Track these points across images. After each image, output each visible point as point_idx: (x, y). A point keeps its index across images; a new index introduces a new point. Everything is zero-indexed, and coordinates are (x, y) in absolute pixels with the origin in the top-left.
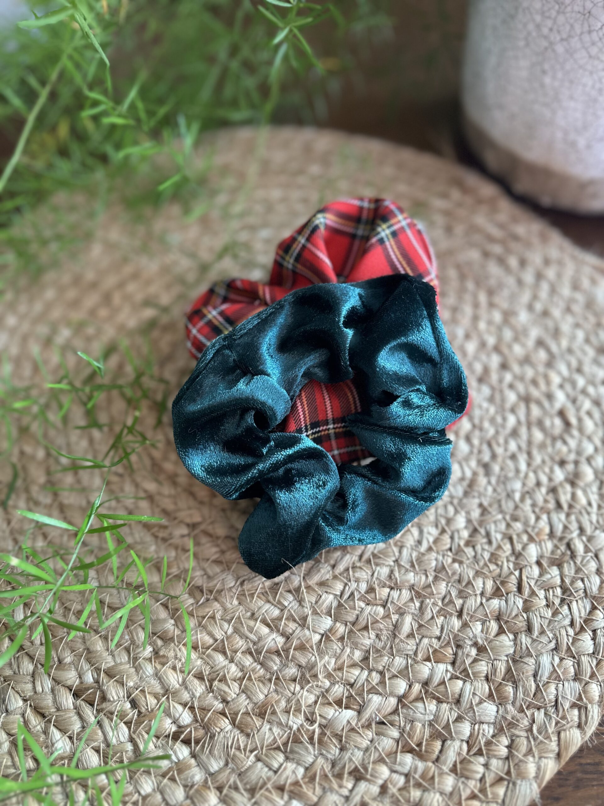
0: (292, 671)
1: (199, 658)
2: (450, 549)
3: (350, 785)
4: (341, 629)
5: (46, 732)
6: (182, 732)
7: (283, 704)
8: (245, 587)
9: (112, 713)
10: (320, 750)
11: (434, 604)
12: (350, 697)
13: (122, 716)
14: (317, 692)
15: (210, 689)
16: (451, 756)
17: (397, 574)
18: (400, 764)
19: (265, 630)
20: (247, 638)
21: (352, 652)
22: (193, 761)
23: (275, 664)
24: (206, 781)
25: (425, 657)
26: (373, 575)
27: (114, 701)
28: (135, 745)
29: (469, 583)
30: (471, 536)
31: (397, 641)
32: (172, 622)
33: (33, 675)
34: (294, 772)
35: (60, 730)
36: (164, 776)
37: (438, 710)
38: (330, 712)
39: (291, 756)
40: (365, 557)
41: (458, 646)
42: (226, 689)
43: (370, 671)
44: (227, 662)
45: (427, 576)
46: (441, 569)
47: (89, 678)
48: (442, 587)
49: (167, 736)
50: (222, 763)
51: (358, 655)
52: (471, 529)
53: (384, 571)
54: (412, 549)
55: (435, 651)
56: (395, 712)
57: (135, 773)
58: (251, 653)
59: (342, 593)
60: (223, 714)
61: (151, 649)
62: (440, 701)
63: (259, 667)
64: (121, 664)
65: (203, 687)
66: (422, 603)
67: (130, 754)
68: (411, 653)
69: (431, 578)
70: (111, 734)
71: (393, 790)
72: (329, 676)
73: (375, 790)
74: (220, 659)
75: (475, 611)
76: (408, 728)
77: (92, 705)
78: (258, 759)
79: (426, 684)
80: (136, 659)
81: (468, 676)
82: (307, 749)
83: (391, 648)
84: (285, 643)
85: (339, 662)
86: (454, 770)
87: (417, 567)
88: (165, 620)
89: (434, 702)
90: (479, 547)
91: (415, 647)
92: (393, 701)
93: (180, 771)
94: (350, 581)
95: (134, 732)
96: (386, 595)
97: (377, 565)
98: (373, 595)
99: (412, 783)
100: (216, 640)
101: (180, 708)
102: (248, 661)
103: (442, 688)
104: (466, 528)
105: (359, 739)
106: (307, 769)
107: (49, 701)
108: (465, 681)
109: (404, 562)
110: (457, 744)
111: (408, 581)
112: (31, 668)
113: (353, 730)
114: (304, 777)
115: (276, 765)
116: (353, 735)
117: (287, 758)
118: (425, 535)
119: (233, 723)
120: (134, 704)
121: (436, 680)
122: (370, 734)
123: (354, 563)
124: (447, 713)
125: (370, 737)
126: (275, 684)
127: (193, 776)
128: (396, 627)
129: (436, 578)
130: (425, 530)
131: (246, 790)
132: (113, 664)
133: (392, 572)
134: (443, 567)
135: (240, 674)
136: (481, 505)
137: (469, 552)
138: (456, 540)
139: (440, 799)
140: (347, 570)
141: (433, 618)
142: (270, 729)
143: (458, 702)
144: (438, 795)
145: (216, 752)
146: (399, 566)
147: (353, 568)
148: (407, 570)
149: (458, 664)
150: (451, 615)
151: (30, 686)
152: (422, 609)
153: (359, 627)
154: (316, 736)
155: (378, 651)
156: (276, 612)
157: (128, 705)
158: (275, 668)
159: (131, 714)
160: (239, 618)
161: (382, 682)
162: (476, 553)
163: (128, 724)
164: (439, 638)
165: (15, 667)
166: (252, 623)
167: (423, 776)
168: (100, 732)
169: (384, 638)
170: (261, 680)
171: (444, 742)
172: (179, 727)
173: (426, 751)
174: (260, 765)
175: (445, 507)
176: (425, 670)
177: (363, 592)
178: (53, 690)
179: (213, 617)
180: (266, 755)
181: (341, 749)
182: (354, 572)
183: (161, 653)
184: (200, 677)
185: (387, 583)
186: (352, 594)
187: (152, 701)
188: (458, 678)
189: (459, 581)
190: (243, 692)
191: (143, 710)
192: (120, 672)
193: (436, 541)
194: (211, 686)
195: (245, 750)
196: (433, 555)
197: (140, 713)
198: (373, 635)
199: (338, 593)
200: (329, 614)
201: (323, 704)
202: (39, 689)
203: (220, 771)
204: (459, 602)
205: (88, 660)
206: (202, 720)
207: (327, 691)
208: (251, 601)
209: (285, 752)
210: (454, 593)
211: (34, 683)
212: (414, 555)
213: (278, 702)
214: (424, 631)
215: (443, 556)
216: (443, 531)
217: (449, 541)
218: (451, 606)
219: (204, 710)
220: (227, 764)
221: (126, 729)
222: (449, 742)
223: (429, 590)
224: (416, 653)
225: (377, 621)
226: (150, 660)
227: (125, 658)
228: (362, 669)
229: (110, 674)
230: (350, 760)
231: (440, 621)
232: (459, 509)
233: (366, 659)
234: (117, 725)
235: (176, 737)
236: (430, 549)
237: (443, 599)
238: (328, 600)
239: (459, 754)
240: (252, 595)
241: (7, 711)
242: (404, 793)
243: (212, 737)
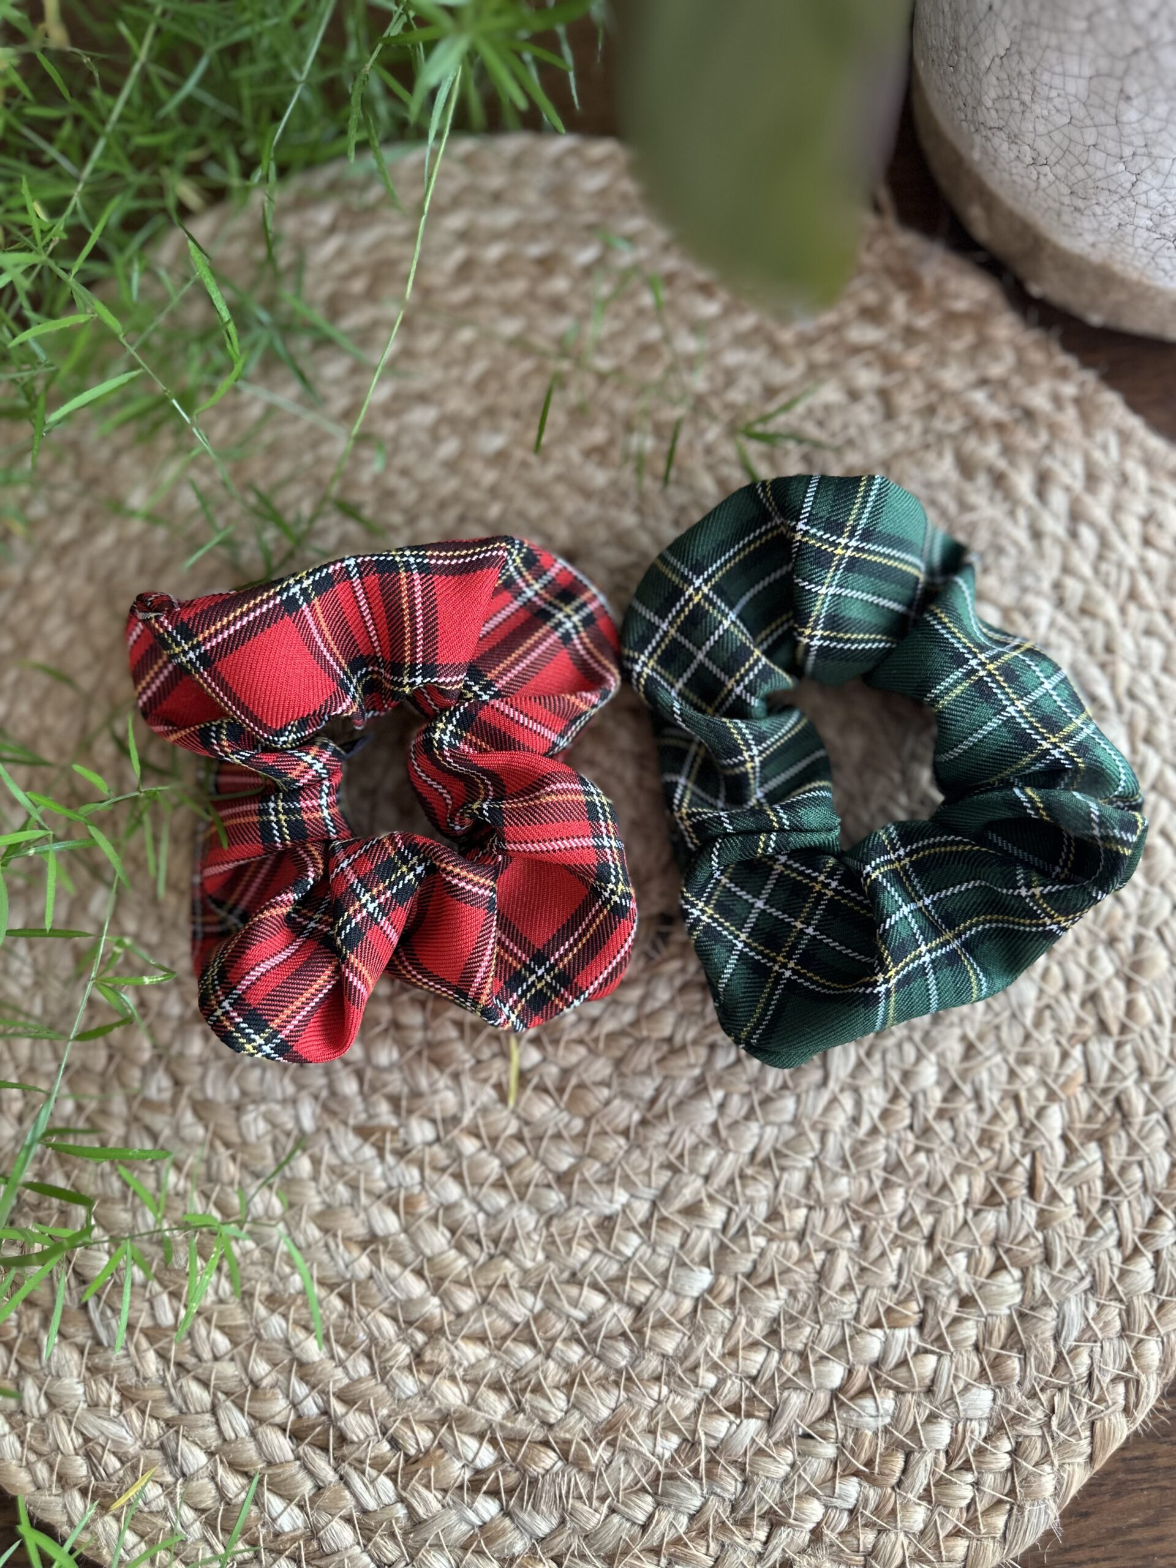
0: (652, 1364)
1: (491, 1356)
2: (911, 1127)
3: (762, 1535)
4: (729, 1289)
5: (257, 1501)
6: (484, 1481)
7: (643, 1420)
8: (553, 1230)
9: (361, 1462)
10: (710, 1488)
11: (885, 1231)
12: (752, 1398)
13: (379, 1464)
14: (697, 1394)
15: (518, 1408)
16: (921, 1478)
17: (818, 1183)
18: (840, 1497)
19: (597, 1300)
20: (568, 1317)
21: (750, 1324)
22: (507, 1522)
23: (622, 1355)
24: (533, 1550)
25: (873, 1319)
26: (777, 1187)
27: (361, 1443)
28: (409, 1507)
29: (945, 1187)
30: (945, 1100)
31: (824, 1299)
32: (435, 1301)
33: (214, 1411)
34: (672, 1525)
35: (281, 1496)
36: (465, 1548)
37: (898, 1407)
38: (721, 1427)
39: (665, 1501)
40: (760, 1156)
41: (926, 1299)
42: (543, 1404)
43: (783, 1353)
44: (540, 1358)
45: (871, 1181)
46: (894, 1167)
47: (310, 1408)
48: (898, 1199)
49: (461, 1487)
50: (555, 1522)
51: (759, 1328)
52: (947, 1084)
53: (796, 1179)
54: (844, 1134)
55: (889, 1310)
56: (828, 1415)
57: (418, 1550)
58: (579, 1342)
59: (725, 1226)
60: (546, 1443)
61: (408, 1350)
62: (899, 1392)
63: (595, 1362)
64: (360, 1380)
65: (506, 1403)
66: (864, 1229)
67: (404, 1522)
68: (849, 1316)
69: (877, 1184)
70: (366, 1495)
71: (830, 1535)
72: (715, 1367)
73: (803, 1538)
74: (525, 1353)
75: (955, 1236)
76: (850, 1442)
77: (325, 1449)
78: (612, 1510)
79: (877, 1365)
80: (385, 1372)
81: (945, 1347)
82: (689, 1488)
83: (816, 1311)
84: (635, 1320)
85: (730, 1344)
86: (926, 1496)
87: (852, 1166)
88: (422, 1301)
89: (891, 1393)
90: (961, 1119)
91: (854, 1307)
92: (823, 1398)
93: (489, 1541)
94: (736, 1202)
95: (404, 1488)
96: (802, 1220)
97: (782, 1169)
98: (779, 1225)
99: (860, 1522)
100: (516, 1325)
101: (473, 1443)
102: (575, 1354)
103: (902, 1372)
104: (938, 1083)
105: (772, 1467)
106: (692, 1518)
107: (250, 1450)
108: (940, 1356)
109: (831, 1161)
110: (929, 1458)
111: (838, 1195)
112: (206, 1398)
113: (760, 1452)
114: (688, 1530)
115: (641, 1518)
116: (764, 1462)
117: (658, 1504)
118: (867, 1106)
119: (564, 1456)
120: (395, 1444)
121: (893, 1359)
122: (788, 1455)
123: (741, 1171)
124: (913, 1410)
125: (790, 1460)
126: (627, 1389)
127: (511, 1545)
128: (823, 1275)
129: (887, 1184)
130: (865, 1097)
131: (598, 1557)
132: (346, 1381)
133: (809, 1180)
134: (899, 1163)
135: (566, 1377)
136: (964, 1038)
137: (944, 1130)
138: (921, 1109)
139: (906, 1542)
140: (731, 1182)
141: (883, 1254)
142: (627, 1462)
143: (930, 1391)
144: (902, 1536)
145: (543, 1507)
146: (821, 1167)
147: (742, 1176)
148: (836, 1175)
149: (927, 1330)
150: (914, 1245)
151: (212, 1430)
152: (864, 1241)
153: (761, 1280)
154: (703, 1466)
155: (792, 1319)
156: (613, 1269)
157: (386, 1447)
158: (623, 1363)
159: (393, 1462)
160: (550, 1283)
161: (804, 1370)
162: (956, 1131)
163: (392, 1476)
164: (895, 1288)
165: (179, 1401)
166: (574, 1291)
167: (877, 1511)
168: (347, 1493)
169: (802, 1297)
170: (602, 1383)
171: (908, 1456)
172: (477, 1472)
173: (881, 1473)
174: (616, 1519)
175: (899, 1046)
176: (873, 1344)
177: (760, 1221)
178: (253, 1434)
179: (505, 1286)
180: (625, 1504)
181: (745, 1482)
182: (744, 1186)
183: (428, 1356)
184: (498, 1387)
185: (803, 1201)
186: (743, 1226)
187: (425, 1436)
188: (926, 1351)
189: (928, 1185)
190: (574, 1406)
191: (412, 1451)
192: (362, 1396)
193: (885, 1115)
194: (519, 1402)
195: (590, 1498)
196: (881, 1143)
197: (407, 1457)
198: (783, 1292)
199: (719, 1226)
200: (705, 1261)
201: (709, 1414)
202: (230, 1434)
203: (553, 1533)
204: (927, 1222)
205: (303, 1378)
206: (514, 1459)
207: (714, 1391)
208: (569, 1253)
209: (654, 1495)
210: (918, 1208)
211: (217, 1423)
212: (847, 1145)
213: (634, 1419)
214: (868, 1278)
215: (899, 1142)
216: (896, 1097)
217: (908, 1112)
218: (914, 1230)
219: (516, 1440)
220: (563, 1522)
221: (389, 1484)
222: (917, 1455)
223: (875, 1207)
224: (857, 1317)
225: (788, 1270)
226: (409, 1368)
227: (363, 1367)
228: (769, 1350)
229: (347, 1398)
230: (761, 1499)
231: (895, 1256)
232: (924, 1049)
233: (773, 1333)
234: (373, 1481)
235: (474, 1486)
236: (874, 1131)
237: (901, 1218)
238: (704, 1239)
239: (933, 1473)
240: (568, 1243)
241: (184, 1475)
242: (849, 1538)
243: (534, 1482)
